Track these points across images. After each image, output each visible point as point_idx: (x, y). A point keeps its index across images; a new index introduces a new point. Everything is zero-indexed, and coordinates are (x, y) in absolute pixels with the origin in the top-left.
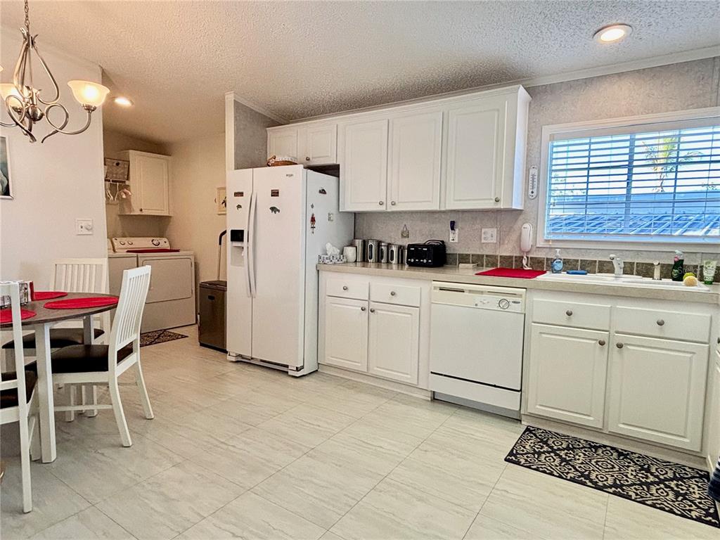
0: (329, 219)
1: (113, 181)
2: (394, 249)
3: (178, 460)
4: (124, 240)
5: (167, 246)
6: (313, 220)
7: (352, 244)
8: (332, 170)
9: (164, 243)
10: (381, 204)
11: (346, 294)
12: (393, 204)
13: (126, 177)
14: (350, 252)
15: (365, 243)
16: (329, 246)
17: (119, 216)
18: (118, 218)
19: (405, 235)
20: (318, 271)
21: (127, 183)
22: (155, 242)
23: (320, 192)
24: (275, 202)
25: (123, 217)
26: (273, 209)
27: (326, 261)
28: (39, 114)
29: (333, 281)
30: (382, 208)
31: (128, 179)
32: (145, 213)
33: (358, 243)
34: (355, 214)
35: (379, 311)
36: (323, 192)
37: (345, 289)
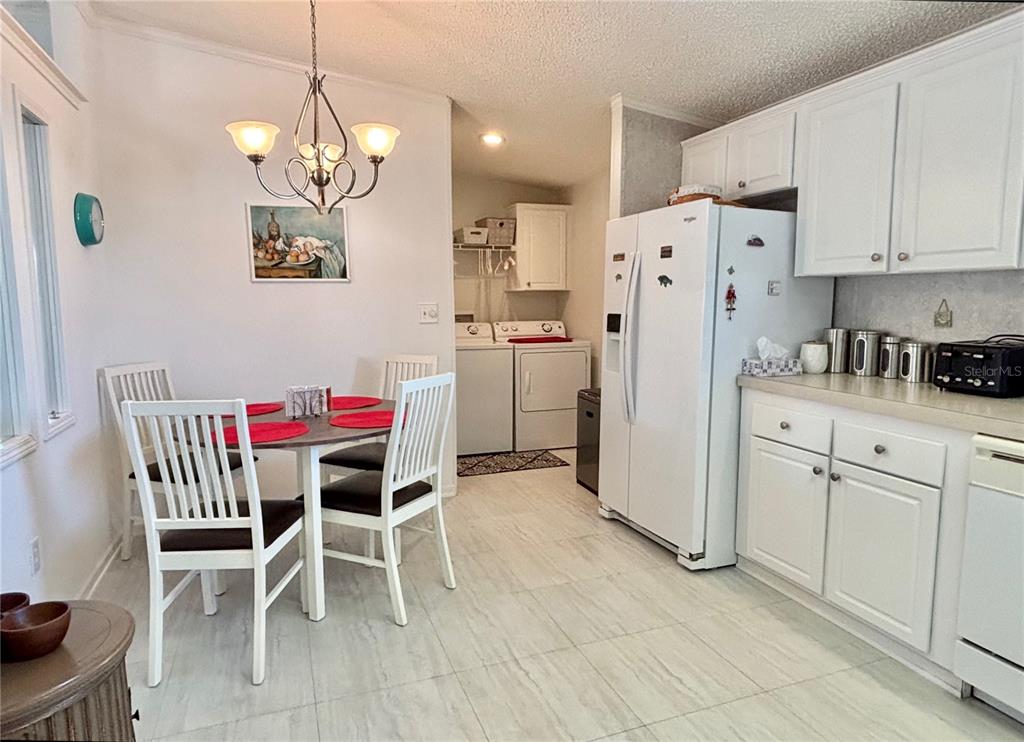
0: (771, 292)
1: (496, 248)
2: (913, 351)
3: (444, 670)
4: (509, 325)
5: (561, 333)
6: (731, 296)
7: (822, 339)
8: (783, 200)
9: (558, 330)
10: (876, 258)
11: (784, 436)
12: (903, 258)
13: (512, 241)
14: (815, 355)
15: (849, 336)
16: (762, 343)
17: (506, 292)
18: (505, 295)
19: (944, 320)
20: (740, 388)
21: (513, 248)
22: (546, 328)
23: (750, 243)
24: (666, 267)
25: (511, 294)
26: (664, 280)
27: (755, 371)
28: (325, 178)
29: (766, 409)
30: (880, 268)
31: (514, 243)
32: (534, 287)
33: (836, 336)
34: (837, 280)
35: (849, 481)
36: (757, 242)
37: (785, 426)
